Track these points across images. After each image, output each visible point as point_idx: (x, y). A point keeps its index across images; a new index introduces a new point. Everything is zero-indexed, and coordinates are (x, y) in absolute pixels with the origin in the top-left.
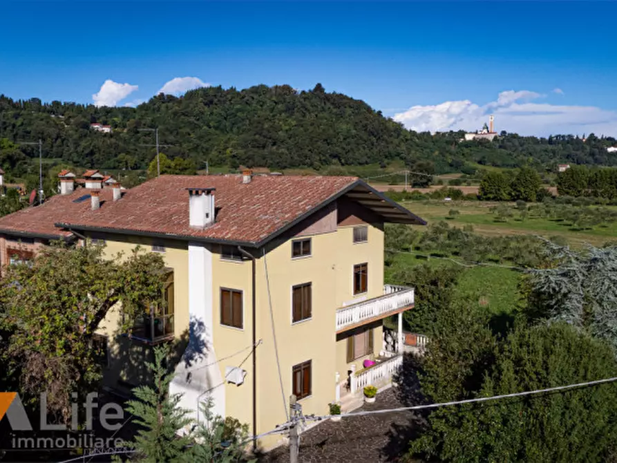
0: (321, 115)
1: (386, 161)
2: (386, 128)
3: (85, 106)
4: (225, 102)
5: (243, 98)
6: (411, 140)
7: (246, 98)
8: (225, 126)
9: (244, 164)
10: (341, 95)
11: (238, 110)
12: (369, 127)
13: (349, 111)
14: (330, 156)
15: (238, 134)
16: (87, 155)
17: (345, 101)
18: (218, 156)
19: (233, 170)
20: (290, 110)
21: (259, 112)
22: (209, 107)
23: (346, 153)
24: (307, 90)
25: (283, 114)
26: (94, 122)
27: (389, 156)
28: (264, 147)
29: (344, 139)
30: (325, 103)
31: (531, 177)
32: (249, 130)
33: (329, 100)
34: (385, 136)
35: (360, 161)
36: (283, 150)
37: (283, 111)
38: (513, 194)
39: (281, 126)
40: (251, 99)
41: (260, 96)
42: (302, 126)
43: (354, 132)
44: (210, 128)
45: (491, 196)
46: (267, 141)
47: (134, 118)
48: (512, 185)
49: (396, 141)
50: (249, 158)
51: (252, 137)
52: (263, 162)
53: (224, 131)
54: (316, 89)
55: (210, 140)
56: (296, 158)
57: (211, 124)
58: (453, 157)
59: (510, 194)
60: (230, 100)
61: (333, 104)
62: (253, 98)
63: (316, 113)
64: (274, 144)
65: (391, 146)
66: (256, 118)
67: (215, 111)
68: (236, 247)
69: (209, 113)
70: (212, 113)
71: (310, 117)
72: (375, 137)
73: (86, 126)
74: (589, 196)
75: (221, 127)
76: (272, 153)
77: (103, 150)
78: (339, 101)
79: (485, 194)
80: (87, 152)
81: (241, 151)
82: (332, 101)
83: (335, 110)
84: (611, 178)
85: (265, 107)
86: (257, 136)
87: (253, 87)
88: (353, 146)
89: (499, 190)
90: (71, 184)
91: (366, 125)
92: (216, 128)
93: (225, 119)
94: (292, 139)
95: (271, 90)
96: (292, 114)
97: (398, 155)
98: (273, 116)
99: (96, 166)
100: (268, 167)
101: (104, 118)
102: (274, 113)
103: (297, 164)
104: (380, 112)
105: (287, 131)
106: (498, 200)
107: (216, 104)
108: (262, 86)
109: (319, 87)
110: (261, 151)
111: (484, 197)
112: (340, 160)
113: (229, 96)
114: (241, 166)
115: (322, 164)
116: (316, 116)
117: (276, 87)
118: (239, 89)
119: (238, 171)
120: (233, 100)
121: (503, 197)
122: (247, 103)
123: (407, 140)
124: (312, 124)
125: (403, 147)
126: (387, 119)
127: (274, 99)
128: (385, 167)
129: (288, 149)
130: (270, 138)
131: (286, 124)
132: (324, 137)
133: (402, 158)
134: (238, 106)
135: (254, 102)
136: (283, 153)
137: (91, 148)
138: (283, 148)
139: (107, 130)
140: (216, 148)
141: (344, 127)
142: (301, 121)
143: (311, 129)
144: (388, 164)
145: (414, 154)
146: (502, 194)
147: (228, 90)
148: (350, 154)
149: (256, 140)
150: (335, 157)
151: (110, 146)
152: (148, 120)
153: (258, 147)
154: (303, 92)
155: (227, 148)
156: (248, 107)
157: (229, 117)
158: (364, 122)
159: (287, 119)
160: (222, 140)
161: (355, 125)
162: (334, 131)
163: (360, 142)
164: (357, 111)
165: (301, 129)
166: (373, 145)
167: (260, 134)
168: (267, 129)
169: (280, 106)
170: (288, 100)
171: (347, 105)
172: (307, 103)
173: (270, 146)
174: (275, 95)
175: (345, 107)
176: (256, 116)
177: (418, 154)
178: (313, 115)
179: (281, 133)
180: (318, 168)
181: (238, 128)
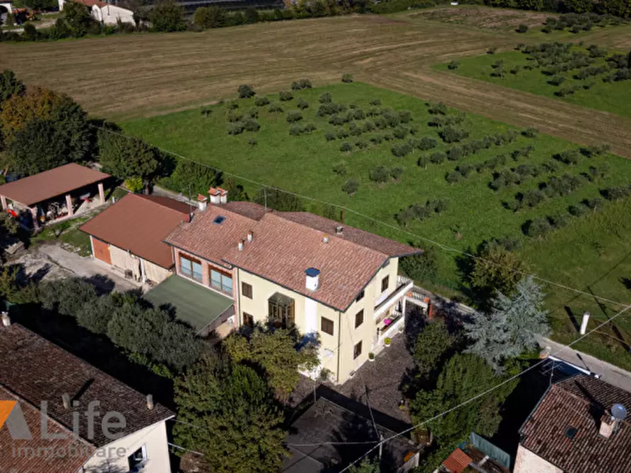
90: (204, 204)
106: (505, 7)
121: (509, 4)
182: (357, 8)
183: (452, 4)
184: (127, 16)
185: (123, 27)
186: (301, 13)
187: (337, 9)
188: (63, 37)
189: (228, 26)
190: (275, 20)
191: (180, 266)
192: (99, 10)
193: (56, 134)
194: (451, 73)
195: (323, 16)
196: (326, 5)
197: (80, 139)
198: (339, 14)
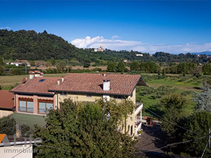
0: (46, 41)
1: (70, 58)
2: (70, 47)
4: (9, 35)
5: (16, 34)
6: (78, 51)
7: (17, 34)
8: (9, 44)
9: (17, 59)
10: (53, 35)
11: (14, 39)
12: (64, 46)
13: (57, 40)
14: (50, 56)
15: (15, 47)
17: (55, 37)
18: (7, 55)
19: (13, 61)
20: (35, 39)
21: (23, 40)
22: (2, 37)
23: (56, 55)
24: (41, 33)
25: (32, 41)
27: (71, 56)
28: (25, 52)
29: (55, 50)
30: (48, 37)
31: (122, 65)
32: (19, 46)
33: (49, 36)
34: (70, 50)
35: (61, 58)
36: (33, 54)
37: (33, 40)
38: (117, 70)
39: (32, 45)
40: (19, 35)
41: (23, 34)
42: (40, 45)
43: (59, 48)
44: (3, 45)
45: (111, 71)
46: (26, 50)
48: (117, 67)
49: (74, 51)
50: (20, 56)
51: (21, 49)
52: (25, 58)
53: (9, 46)
54: (44, 32)
55: (3, 49)
56: (38, 56)
57: (3, 44)
58: (92, 57)
59: (116, 70)
60: (11, 35)
61: (50, 38)
62: (20, 34)
63: (45, 41)
64: (29, 51)
65: (72, 53)
66: (22, 42)
67: (5, 39)
68: (124, 96)
69: (2, 39)
70: (4, 39)
71: (43, 42)
72: (66, 50)
74: (139, 70)
75: (8, 44)
76: (28, 55)
78: (53, 37)
79: (109, 70)
81: (16, 54)
82: (50, 37)
83: (51, 40)
84: (145, 65)
85: (25, 38)
86: (22, 49)
87: (20, 30)
88: (59, 53)
89: (113, 69)
91: (63, 46)
92: (6, 45)
93: (9, 42)
94: (36, 50)
95: (27, 32)
96: (36, 41)
97: (74, 56)
98: (28, 41)
100: (27, 60)
102: (29, 40)
103: (38, 59)
104: (67, 41)
105: (34, 47)
106: (113, 72)
107: (5, 36)
108: (24, 30)
109: (45, 32)
110: (24, 54)
111: (109, 71)
112: (54, 58)
113: (11, 34)
114: (16, 59)
115: (48, 59)
116: (45, 42)
117: (29, 31)
118: (14, 31)
119: (15, 61)
120: (12, 35)
121: (114, 71)
122: (18, 36)
123: (77, 51)
124: (43, 45)
125: (76, 53)
126: (70, 44)
127: (28, 35)
128: (70, 60)
129: (35, 54)
130: (28, 49)
131: (33, 44)
132: (49, 49)
133: (75, 57)
134: (14, 37)
135: (21, 36)
136: (33, 55)
138: (33, 53)
140: (6, 52)
141: (55, 46)
142: (39, 43)
143: (43, 46)
144: (71, 59)
145: (80, 56)
146: (114, 70)
147: (10, 31)
148: (58, 56)
149: (22, 50)
150: (52, 56)
153: (23, 52)
154: (39, 33)
155: (11, 53)
156: (18, 38)
157: (10, 41)
158: (62, 44)
159: (34, 42)
160: (8, 49)
161: (59, 45)
162: (52, 47)
163: (61, 51)
164: (59, 41)
165: (39, 46)
166: (65, 52)
167: (24, 48)
168: (26, 46)
169: (31, 38)
170: (34, 36)
171: (56, 38)
172: (41, 37)
173: (28, 52)
174: (29, 34)
175: (55, 39)
176: (22, 41)
177: (81, 56)
178: (44, 41)
179: (32, 48)
180: (46, 60)
181: (15, 45)
186: (49, 72)
187: (61, 72)
191: (19, 107)
195: (56, 73)
196: (57, 70)
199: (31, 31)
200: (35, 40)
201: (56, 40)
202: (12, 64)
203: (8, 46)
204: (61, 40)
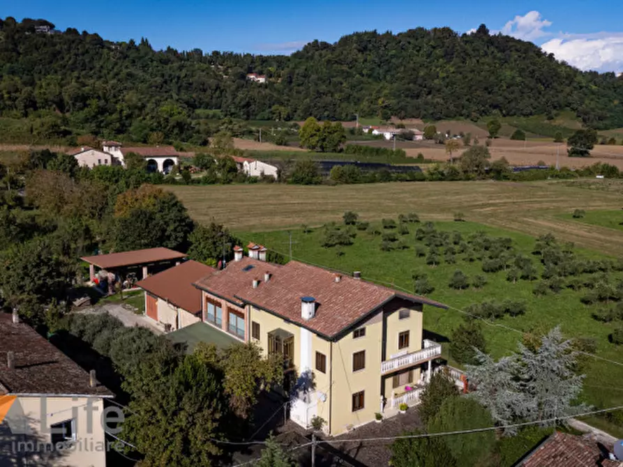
0: (482, 60)
1: (554, 112)
2: (557, 75)
3: (242, 56)
4: (379, 48)
5: (400, 42)
6: (587, 87)
7: (402, 43)
8: (379, 74)
9: (396, 115)
10: (507, 37)
11: (393, 56)
12: (537, 74)
13: (515, 55)
14: (490, 106)
15: (391, 82)
16: (244, 107)
17: (511, 44)
18: (370, 106)
20: (448, 55)
21: (414, 58)
22: (363, 53)
23: (509, 102)
24: (469, 33)
25: (441, 60)
26: (250, 71)
27: (559, 107)
28: (418, 96)
29: (507, 87)
30: (488, 47)
32: (403, 78)
33: (492, 44)
34: (555, 84)
35: (524, 112)
36: (438, 100)
37: (442, 57)
39: (438, 73)
40: (407, 44)
41: (417, 39)
42: (461, 73)
43: (518, 79)
44: (363, 76)
46: (421, 90)
47: (288, 67)
49: (568, 89)
50: (401, 108)
51: (406, 86)
52: (416, 113)
53: (377, 79)
54: (479, 31)
55: (362, 89)
56: (452, 107)
57: (365, 72)
60: (385, 46)
61: (497, 47)
62: (409, 43)
63: (478, 58)
64: (429, 93)
65: (561, 95)
66: (411, 65)
67: (369, 58)
69: (362, 60)
70: (365, 61)
71: (472, 62)
72: (544, 85)
73: (243, 77)
75: (375, 74)
76: (427, 103)
77: (258, 101)
78: (505, 43)
80: (243, 103)
81: (393, 102)
82: (496, 44)
83: (499, 55)
85: (421, 52)
86: (411, 85)
87: (410, 31)
88: (516, 95)
90: (241, 255)
91: (534, 71)
92: (369, 76)
93: (379, 66)
94: (450, 87)
95: (429, 32)
96: (450, 60)
97: (568, 105)
98: (430, 62)
99: (251, 117)
100: (421, 119)
101: (259, 68)
102: (431, 59)
103: (452, 115)
104: (551, 55)
105: (444, 78)
107: (370, 51)
108: (421, 29)
109: (483, 30)
110: (415, 101)
112: (501, 111)
113: (384, 42)
114: (392, 117)
115: (481, 115)
116: (478, 61)
117: (435, 30)
118: (395, 33)
119: (389, 122)
120: (389, 45)
122: (402, 48)
123: (581, 87)
124: (472, 71)
125: (576, 96)
126: (560, 62)
127: (432, 43)
128: (552, 118)
129: (444, 99)
130: (425, 87)
131: (443, 70)
132: (484, 85)
133: (573, 109)
134: (393, 52)
135: (411, 46)
136: (438, 103)
137: (247, 99)
138: (438, 97)
139: (262, 80)
140: (367, 98)
141: (508, 73)
142: (459, 67)
143: (470, 76)
144: (556, 115)
145: (588, 104)
147: (383, 35)
148: (513, 104)
149: (409, 90)
150: (495, 107)
151: (265, 97)
152: (301, 70)
153: (411, 97)
154: (465, 35)
155: (379, 98)
156: (404, 53)
157: (382, 64)
158: (532, 67)
159: (445, 65)
160: (375, 89)
161: (521, 71)
162: (497, 79)
163: (526, 90)
164: (524, 55)
165: (459, 76)
166: (540, 93)
167: (415, 83)
168: (422, 77)
169: (438, 52)
170: (447, 44)
171: (513, 49)
172: (468, 47)
173: (425, 95)
174: (434, 39)
175: (511, 51)
176: (412, 62)
177: (593, 105)
178: (474, 60)
179: (436, 81)
180: (475, 120)
181: (393, 76)
182: (492, 174)
183: (598, 177)
184: (271, 170)
185: (266, 179)
186: (434, 177)
187: (472, 175)
188: (213, 182)
189: (361, 183)
190: (407, 181)
191: (206, 312)
192: (248, 165)
193: (154, 222)
194: (575, 221)
195: (456, 180)
196: (460, 170)
197: (175, 230)
198: (473, 179)
199: (439, 30)
200: (449, 57)
201: (513, 53)
202: (376, 132)
203: (375, 77)
204: (531, 54)
